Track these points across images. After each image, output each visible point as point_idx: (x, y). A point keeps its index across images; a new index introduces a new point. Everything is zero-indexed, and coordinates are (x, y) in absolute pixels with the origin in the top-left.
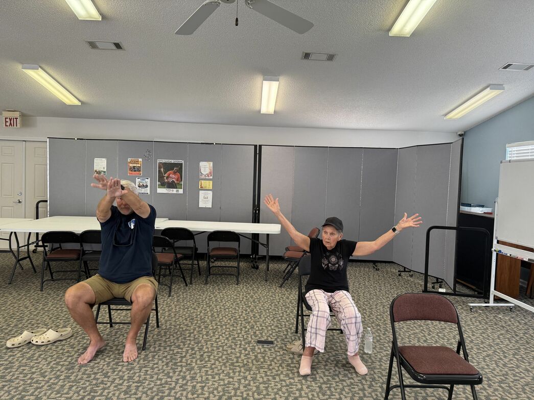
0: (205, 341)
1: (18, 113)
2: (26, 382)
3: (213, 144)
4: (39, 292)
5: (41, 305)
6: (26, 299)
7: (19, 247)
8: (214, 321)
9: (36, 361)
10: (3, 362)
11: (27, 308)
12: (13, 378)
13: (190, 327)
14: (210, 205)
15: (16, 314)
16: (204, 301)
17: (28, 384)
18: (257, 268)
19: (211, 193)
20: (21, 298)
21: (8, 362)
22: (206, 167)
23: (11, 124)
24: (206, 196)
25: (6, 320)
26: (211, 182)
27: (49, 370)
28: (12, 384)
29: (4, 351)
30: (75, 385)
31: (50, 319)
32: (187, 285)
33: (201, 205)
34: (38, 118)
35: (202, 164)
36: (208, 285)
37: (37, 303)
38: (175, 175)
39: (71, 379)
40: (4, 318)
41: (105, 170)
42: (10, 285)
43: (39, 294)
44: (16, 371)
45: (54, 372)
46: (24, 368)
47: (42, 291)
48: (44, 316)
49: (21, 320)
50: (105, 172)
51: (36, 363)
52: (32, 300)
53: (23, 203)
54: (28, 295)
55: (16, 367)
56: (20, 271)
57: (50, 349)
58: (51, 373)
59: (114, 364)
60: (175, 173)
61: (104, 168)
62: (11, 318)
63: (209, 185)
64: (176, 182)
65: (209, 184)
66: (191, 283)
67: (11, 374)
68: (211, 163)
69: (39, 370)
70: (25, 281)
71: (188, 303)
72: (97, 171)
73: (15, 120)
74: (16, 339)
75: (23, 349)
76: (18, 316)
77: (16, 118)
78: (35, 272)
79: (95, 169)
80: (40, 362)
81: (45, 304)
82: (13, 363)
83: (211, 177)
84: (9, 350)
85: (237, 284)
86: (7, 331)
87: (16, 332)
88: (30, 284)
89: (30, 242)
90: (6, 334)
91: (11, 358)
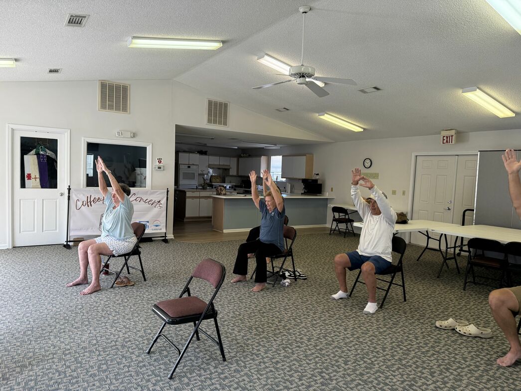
1: (454, 131)
2: (451, 358)
4: (462, 291)
5: (464, 302)
6: (451, 293)
7: (447, 248)
10: (434, 336)
11: (452, 301)
12: (441, 351)
15: (443, 303)
17: (452, 361)
20: (447, 292)
21: (437, 338)
23: (447, 141)
25: (435, 305)
27: (470, 358)
28: (440, 355)
29: (434, 328)
30: (493, 380)
31: (472, 316)
34: (471, 133)
37: (460, 299)
39: (489, 373)
40: (434, 303)
42: (438, 279)
45: (474, 361)
46: (449, 347)
47: (464, 290)
48: (466, 312)
49: (447, 309)
51: (459, 347)
52: (456, 296)
53: (452, 209)
54: (453, 291)
55: (442, 344)
56: (446, 269)
57: (471, 341)
58: (471, 360)
62: (439, 305)
67: (439, 347)
69: (461, 354)
70: (450, 279)
73: (451, 137)
74: (443, 322)
75: (449, 332)
76: (444, 305)
78: (459, 273)
80: (462, 348)
81: (468, 303)
82: (441, 340)
84: (437, 329)
87: (443, 317)
88: (454, 281)
89: (457, 246)
90: (435, 316)
91: (439, 335)
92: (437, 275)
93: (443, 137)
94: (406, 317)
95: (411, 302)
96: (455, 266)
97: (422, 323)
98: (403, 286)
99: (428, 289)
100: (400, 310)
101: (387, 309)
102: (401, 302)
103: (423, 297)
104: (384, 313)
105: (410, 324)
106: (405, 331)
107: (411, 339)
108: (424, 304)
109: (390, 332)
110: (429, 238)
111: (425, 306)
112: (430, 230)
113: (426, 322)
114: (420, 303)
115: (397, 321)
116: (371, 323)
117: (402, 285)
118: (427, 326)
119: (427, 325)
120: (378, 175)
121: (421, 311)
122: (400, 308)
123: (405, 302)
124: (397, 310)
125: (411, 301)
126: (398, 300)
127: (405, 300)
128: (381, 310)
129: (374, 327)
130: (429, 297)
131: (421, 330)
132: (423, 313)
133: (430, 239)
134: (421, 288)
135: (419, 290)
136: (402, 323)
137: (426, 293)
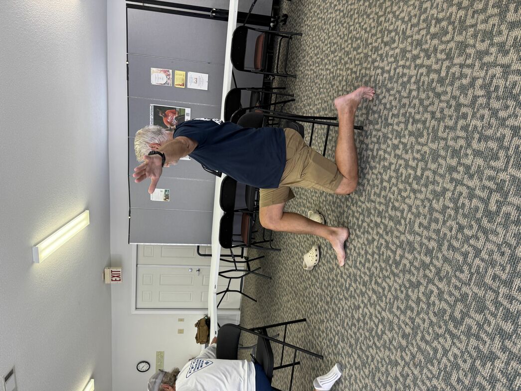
0: (366, 48)
1: (105, 270)
2: (376, 260)
3: (127, 65)
4: (282, 252)
5: (293, 249)
6: (286, 264)
7: (236, 270)
8: (341, 47)
9: (353, 250)
10: (347, 283)
11: (294, 262)
12: (368, 273)
13: (343, 76)
14: (205, 77)
15: (299, 272)
16: (315, 70)
17: (379, 257)
18: (286, 16)
19: (190, 74)
20: (285, 268)
21: (348, 279)
22: (158, 77)
23: (117, 277)
24: (195, 80)
25: (304, 281)
26: (177, 72)
27: (366, 235)
28: (375, 274)
30: (393, 203)
31: (308, 239)
32: (294, 100)
33: (205, 87)
34: (111, 253)
35: (154, 81)
36: (297, 73)
37: (291, 253)
38: (169, 116)
39: (383, 210)
40: (301, 283)
41: (164, 190)
42: (273, 278)
43: (283, 252)
44: (360, 270)
45: (370, 230)
46: (358, 262)
47: (280, 250)
48: (304, 246)
50: (166, 191)
51: (355, 250)
52: (288, 258)
53: (199, 267)
54: (283, 262)
55: (355, 271)
56: (261, 270)
58: (370, 233)
59: (374, 162)
60: (166, 116)
61: (162, 191)
62: (302, 276)
63: (181, 75)
64: (177, 115)
65: (179, 75)
66: (293, 95)
67: (363, 275)
68: (153, 70)
69: (363, 247)
70: (271, 265)
71: (314, 91)
72: (165, 198)
73: (113, 273)
76: (301, 271)
77: (112, 271)
78: (263, 257)
79: (163, 200)
80: (354, 246)
81: (293, 245)
82: (350, 274)
83: (171, 71)
85: (301, 35)
86: (314, 280)
88: (273, 261)
89: (233, 260)
90: (317, 281)
91: (344, 275)
92: (269, 280)
93: (112, 280)
94: (328, 321)
95: (306, 311)
96: (257, 261)
97: (331, 298)
98: (286, 324)
99: (285, 290)
100: (319, 329)
101: (322, 348)
102: (309, 326)
103: (296, 296)
104: (329, 353)
105: (337, 315)
106: (350, 324)
107: (360, 316)
108: (304, 295)
109: (358, 348)
110: (228, 290)
111: (306, 294)
112: (216, 291)
113: (329, 294)
114: (304, 301)
115: (337, 334)
116: (350, 378)
117: (285, 326)
118: (335, 291)
119: (333, 292)
120: (159, 352)
121: (315, 299)
122: (317, 327)
123: (307, 320)
124: (320, 332)
125: (304, 312)
126: (306, 330)
127: (305, 320)
128: (326, 357)
129: (357, 374)
130: (294, 288)
131: (342, 299)
132: (317, 296)
133: (230, 289)
134: (285, 299)
135: (289, 301)
136: (339, 328)
137: (291, 293)
